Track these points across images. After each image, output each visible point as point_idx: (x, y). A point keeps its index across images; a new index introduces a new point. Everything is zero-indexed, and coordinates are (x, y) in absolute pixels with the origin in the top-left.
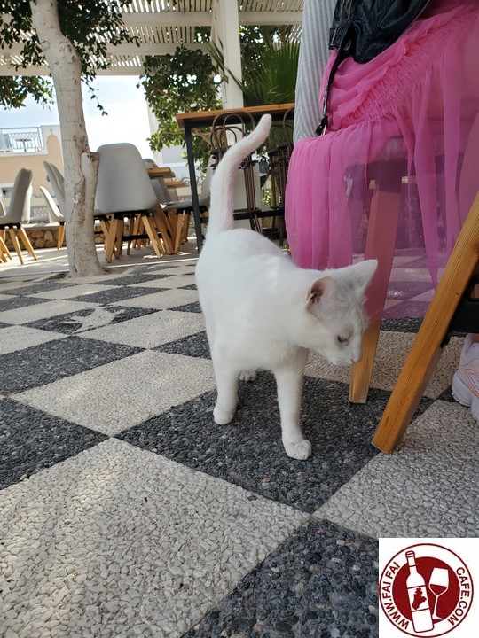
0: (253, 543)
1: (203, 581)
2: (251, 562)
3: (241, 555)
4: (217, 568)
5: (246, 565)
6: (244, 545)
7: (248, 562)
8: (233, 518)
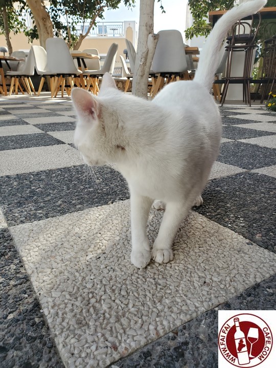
0: (251, 270)
1: (219, 284)
2: (251, 281)
3: (244, 275)
4: (228, 279)
5: (248, 282)
6: (246, 270)
7: (249, 281)
8: (237, 253)
